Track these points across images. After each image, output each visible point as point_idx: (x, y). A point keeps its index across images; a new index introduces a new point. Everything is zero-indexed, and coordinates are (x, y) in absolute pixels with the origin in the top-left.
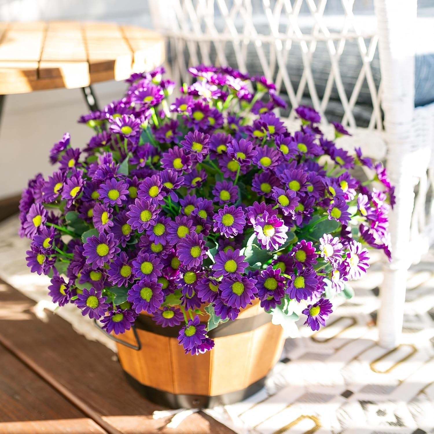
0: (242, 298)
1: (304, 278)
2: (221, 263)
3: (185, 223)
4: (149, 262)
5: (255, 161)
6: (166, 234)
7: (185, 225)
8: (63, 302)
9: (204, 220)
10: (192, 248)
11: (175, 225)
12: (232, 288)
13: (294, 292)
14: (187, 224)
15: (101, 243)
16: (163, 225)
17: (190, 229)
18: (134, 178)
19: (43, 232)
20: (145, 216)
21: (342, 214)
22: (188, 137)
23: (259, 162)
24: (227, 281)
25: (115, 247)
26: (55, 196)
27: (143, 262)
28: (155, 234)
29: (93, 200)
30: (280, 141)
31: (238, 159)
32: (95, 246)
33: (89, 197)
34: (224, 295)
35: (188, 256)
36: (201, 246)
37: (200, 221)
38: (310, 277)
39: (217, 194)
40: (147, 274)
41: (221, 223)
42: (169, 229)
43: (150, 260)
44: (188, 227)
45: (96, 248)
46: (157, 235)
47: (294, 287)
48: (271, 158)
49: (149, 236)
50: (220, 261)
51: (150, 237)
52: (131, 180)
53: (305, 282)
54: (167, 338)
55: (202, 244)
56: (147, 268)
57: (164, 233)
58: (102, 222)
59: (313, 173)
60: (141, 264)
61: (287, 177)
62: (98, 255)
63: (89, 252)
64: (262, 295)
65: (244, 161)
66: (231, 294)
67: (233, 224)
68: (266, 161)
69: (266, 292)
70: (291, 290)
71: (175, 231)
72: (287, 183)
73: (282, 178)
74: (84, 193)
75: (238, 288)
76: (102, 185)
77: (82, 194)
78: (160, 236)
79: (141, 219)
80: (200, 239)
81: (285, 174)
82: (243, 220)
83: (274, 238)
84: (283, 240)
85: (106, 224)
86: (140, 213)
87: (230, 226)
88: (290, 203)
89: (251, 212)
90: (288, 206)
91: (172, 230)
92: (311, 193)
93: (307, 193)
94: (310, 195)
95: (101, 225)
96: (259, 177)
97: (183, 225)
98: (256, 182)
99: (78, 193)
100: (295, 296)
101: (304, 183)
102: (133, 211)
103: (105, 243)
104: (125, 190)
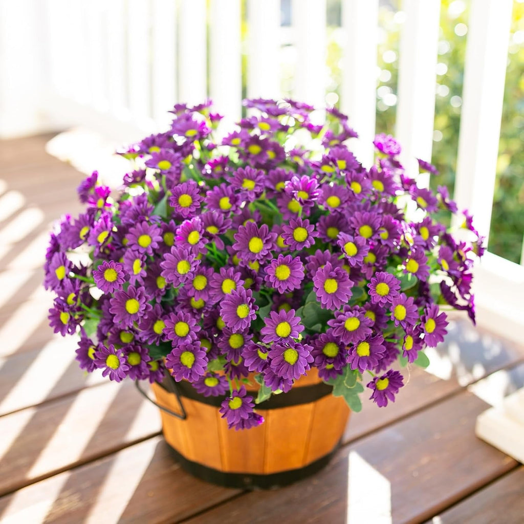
0: (295, 366)
1: (369, 345)
2: (272, 326)
3: (232, 276)
4: (184, 322)
5: (321, 201)
6: (208, 288)
7: (232, 278)
9: (255, 272)
10: (239, 306)
11: (219, 278)
12: (284, 355)
13: (357, 360)
14: (234, 277)
15: (130, 298)
16: (204, 277)
17: (237, 283)
19: (67, 286)
20: (183, 267)
21: (420, 268)
22: (238, 174)
23: (324, 203)
24: (278, 347)
25: (146, 303)
26: (80, 243)
27: (177, 322)
28: (195, 288)
30: (351, 178)
31: (298, 199)
32: (123, 302)
33: (119, 244)
34: (274, 364)
35: (234, 316)
36: (249, 304)
37: (250, 273)
38: (376, 344)
40: (181, 336)
41: (274, 277)
42: (212, 283)
43: (185, 320)
44: (235, 281)
45: (125, 304)
46: (198, 289)
47: (357, 355)
48: (340, 198)
50: (272, 324)
51: (190, 292)
52: (167, 225)
53: (370, 349)
54: (214, 408)
55: (250, 302)
56: (182, 329)
57: (205, 288)
58: (133, 271)
59: (389, 216)
60: (175, 324)
61: (358, 222)
62: (128, 313)
63: (117, 309)
65: (306, 202)
66: (283, 362)
67: (289, 277)
68: (334, 201)
69: (325, 359)
70: (353, 358)
71: (219, 285)
72: (357, 228)
73: (352, 223)
74: (114, 239)
75: (291, 356)
76: (132, 229)
77: (110, 240)
78: (201, 291)
79: (177, 271)
80: (247, 296)
81: (355, 217)
82: (301, 269)
83: (337, 295)
84: (347, 298)
85: (138, 274)
86: (177, 264)
87: (285, 280)
88: (358, 253)
89: (312, 262)
90: (355, 256)
91: (216, 283)
92: (385, 241)
93: (379, 241)
94: (383, 244)
95: (133, 275)
96: (325, 221)
97: (229, 279)
98: (321, 226)
99: (106, 239)
100: (357, 365)
101: (377, 229)
102: (169, 261)
103: (135, 298)
104: (158, 236)
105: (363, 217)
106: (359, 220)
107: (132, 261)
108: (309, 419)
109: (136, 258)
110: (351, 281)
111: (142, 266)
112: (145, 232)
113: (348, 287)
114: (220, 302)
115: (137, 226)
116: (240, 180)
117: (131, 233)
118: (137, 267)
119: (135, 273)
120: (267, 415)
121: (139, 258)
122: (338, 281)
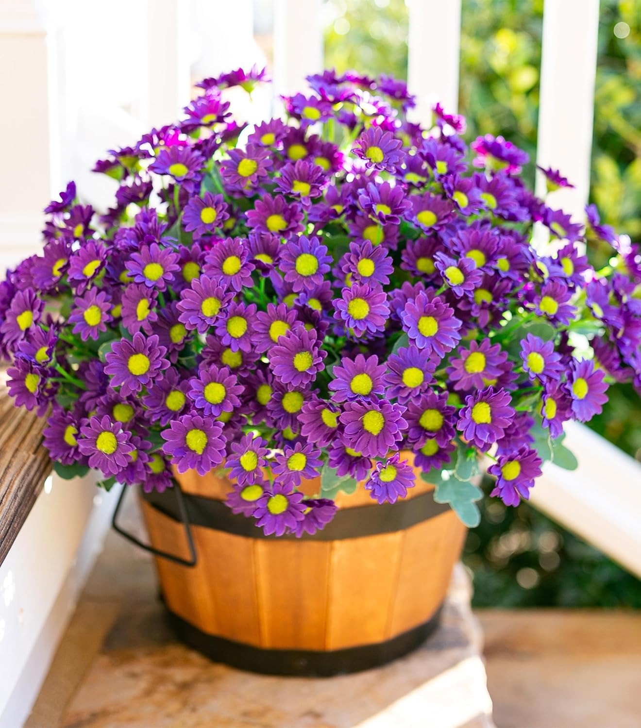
0: (379, 439)
1: (490, 406)
2: (345, 379)
3: (284, 316)
4: (218, 383)
5: (409, 215)
6: (249, 333)
7: (284, 319)
8: (70, 455)
9: (317, 313)
10: (297, 355)
11: (266, 319)
12: (362, 421)
13: (472, 428)
14: (287, 318)
15: (136, 352)
16: (242, 319)
17: (292, 325)
18: (194, 247)
19: (35, 337)
20: (209, 307)
21: (560, 308)
23: (414, 218)
24: (355, 407)
25: (160, 358)
26: (54, 279)
27: (208, 383)
28: (230, 334)
29: (123, 284)
30: (454, 186)
31: (377, 213)
32: (125, 357)
33: (116, 279)
34: (348, 433)
35: (289, 369)
37: (310, 314)
38: (500, 405)
39: (341, 276)
40: (215, 403)
41: (346, 313)
42: (256, 324)
43: (219, 379)
44: (288, 323)
45: (128, 361)
46: (234, 336)
47: (473, 421)
48: (436, 213)
49: (220, 338)
50: (344, 376)
51: (223, 340)
52: (189, 250)
53: (491, 413)
54: (250, 541)
56: (215, 393)
57: (246, 334)
58: (137, 316)
59: (509, 240)
60: (204, 386)
61: (463, 244)
62: (131, 374)
63: (116, 367)
64: (415, 437)
65: (388, 218)
66: (361, 431)
67: (368, 316)
68: (427, 218)
69: (424, 433)
70: (467, 424)
71: (265, 330)
72: (463, 252)
73: (455, 245)
74: (107, 272)
75: (373, 422)
76: (134, 255)
77: (103, 272)
78: (239, 338)
79: (202, 313)
80: (310, 339)
81: (459, 238)
82: (385, 309)
83: (437, 338)
84: (454, 343)
85: (144, 320)
86: (201, 304)
87: (362, 319)
88: (465, 280)
89: (398, 298)
90: (462, 285)
91: (261, 326)
92: (505, 273)
93: (497, 271)
94: (503, 276)
95: (136, 321)
96: (413, 247)
97: (281, 320)
98: (408, 254)
99: (98, 270)
100: (473, 435)
101: (492, 253)
102: (189, 300)
103: (143, 353)
104: (174, 263)
105: (471, 238)
106: (465, 240)
107: (136, 303)
109: (142, 297)
110: (457, 320)
111: (150, 308)
112: (152, 260)
113: (454, 328)
115: (142, 251)
116: (289, 182)
117: (134, 260)
118: (143, 309)
119: (140, 319)
120: (332, 549)
121: (147, 294)
122: (438, 319)
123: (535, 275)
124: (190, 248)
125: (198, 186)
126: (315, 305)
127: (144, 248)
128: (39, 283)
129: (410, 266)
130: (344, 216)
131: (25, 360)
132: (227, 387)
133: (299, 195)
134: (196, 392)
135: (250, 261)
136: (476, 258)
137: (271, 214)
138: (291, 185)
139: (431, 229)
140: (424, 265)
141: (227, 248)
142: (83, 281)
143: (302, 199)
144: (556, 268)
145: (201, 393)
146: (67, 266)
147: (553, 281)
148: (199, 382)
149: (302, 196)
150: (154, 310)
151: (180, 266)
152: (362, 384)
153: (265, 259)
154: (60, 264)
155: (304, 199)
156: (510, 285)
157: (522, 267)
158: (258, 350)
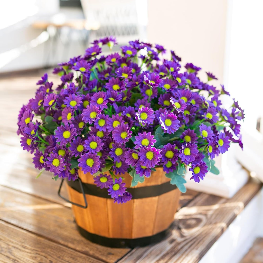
0: (152, 162)
1: (190, 149)
4: (95, 142)
5: (161, 85)
6: (106, 125)
7: (118, 120)
8: (41, 166)
9: (129, 118)
10: (122, 133)
11: (111, 120)
12: (146, 155)
13: (184, 157)
14: (119, 119)
15: (66, 130)
16: (104, 120)
17: (121, 122)
19: (31, 126)
20: (93, 115)
21: (213, 117)
23: (163, 86)
24: (143, 150)
25: (74, 132)
26: (38, 107)
27: (91, 142)
28: (99, 125)
29: (62, 108)
30: (176, 75)
31: (150, 84)
32: (62, 132)
34: (141, 159)
35: (119, 138)
36: (127, 131)
37: (127, 118)
38: (193, 149)
39: (137, 106)
40: (93, 149)
42: (108, 122)
43: (95, 140)
44: (119, 122)
47: (184, 154)
48: (170, 85)
50: (139, 140)
51: (97, 127)
52: (85, 96)
53: (190, 152)
54: (105, 199)
55: (128, 129)
56: (93, 145)
57: (105, 125)
58: (67, 119)
60: (90, 143)
61: (179, 95)
62: (64, 138)
63: (58, 135)
64: (164, 160)
65: (154, 85)
66: (146, 159)
67: (147, 119)
68: (167, 86)
69: (167, 159)
70: (182, 155)
71: (111, 124)
72: (179, 97)
73: (177, 95)
74: (57, 104)
75: (150, 156)
76: (67, 98)
77: (55, 104)
78: (102, 127)
79: (90, 117)
80: (126, 127)
81: (178, 93)
82: (153, 116)
83: (171, 127)
84: (177, 128)
85: (70, 120)
86: (90, 114)
87: (145, 120)
88: (181, 107)
89: (157, 113)
91: (110, 123)
92: (194, 105)
93: (191, 104)
94: (194, 106)
95: (67, 120)
96: (162, 97)
97: (117, 120)
98: (161, 99)
99: (54, 103)
100: (184, 159)
101: (189, 97)
102: (86, 112)
103: (68, 130)
104: (81, 100)
105: (182, 92)
106: (180, 93)
107: (67, 114)
108: (156, 206)
109: (69, 112)
110: (178, 120)
111: (72, 116)
112: (73, 99)
113: (177, 123)
114: (112, 131)
115: (69, 96)
116: (121, 73)
117: (67, 99)
118: (69, 116)
119: (68, 120)
120: (134, 202)
121: (71, 111)
122: (172, 120)
123: (204, 106)
124: (86, 96)
125: (89, 75)
126: (129, 115)
127: (70, 95)
128: (33, 108)
129: (161, 103)
130: (139, 86)
131: (27, 134)
132: (98, 143)
133: (124, 78)
134: (87, 144)
135: (107, 100)
136: (184, 99)
137: (114, 84)
138: (121, 75)
139: (169, 90)
140: (166, 103)
141: (99, 95)
142: (48, 107)
143: (125, 79)
144: (211, 104)
145: (89, 145)
146: (43, 102)
147: (211, 108)
148: (88, 141)
149: (125, 78)
150: (73, 116)
151: (83, 102)
152: (145, 142)
153: (112, 99)
154: (41, 101)
155: (126, 79)
156: (196, 109)
157: (200, 103)
158: (109, 131)
